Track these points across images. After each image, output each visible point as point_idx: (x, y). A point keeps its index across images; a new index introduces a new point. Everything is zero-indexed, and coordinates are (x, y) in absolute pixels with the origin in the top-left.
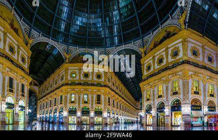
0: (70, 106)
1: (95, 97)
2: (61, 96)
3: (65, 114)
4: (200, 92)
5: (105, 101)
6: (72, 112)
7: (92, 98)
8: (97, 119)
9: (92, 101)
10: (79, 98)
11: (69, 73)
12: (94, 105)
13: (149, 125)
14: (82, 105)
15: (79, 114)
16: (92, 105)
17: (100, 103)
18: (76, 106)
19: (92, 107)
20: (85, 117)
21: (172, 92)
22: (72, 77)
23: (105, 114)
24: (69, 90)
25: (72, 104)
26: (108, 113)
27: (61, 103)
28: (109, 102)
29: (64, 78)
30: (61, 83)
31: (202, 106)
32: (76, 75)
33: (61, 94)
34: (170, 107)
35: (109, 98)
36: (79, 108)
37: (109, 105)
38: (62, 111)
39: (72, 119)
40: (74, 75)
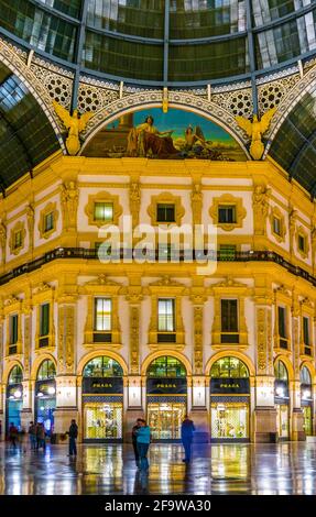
0: (90, 356)
1: (211, 311)
2: (45, 309)
3: (66, 392)
5: (260, 329)
6: (102, 385)
7: (198, 316)
8: (222, 414)
9: (198, 332)
10: (135, 317)
12: (208, 351)
14: (148, 353)
15: (135, 392)
16: (198, 348)
17: (236, 340)
18: (119, 354)
19: (199, 361)
20: (165, 407)
22: (93, 218)
23: (264, 392)
24: (82, 279)
25: (102, 348)
26: (278, 382)
27: (43, 343)
28: (282, 331)
29: (59, 222)
30: (39, 242)
32: (117, 212)
33: (46, 297)
35: (281, 312)
36: (135, 362)
37: (284, 345)
38: (51, 382)
39: (99, 418)
40: (107, 211)
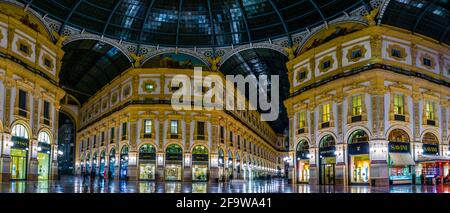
0: (141, 143)
1: (193, 126)
2: (125, 125)
3: (132, 159)
4: (406, 116)
5: (213, 134)
6: (147, 156)
7: (188, 128)
8: (197, 170)
9: (188, 134)
10: (161, 127)
11: (141, 83)
12: (192, 142)
13: (303, 183)
14: (167, 143)
15: (160, 159)
16: (188, 141)
17: (203, 138)
18: (154, 143)
19: (188, 147)
20: (173, 166)
21: (350, 117)
22: (145, 89)
23: (214, 161)
24: (140, 112)
25: (147, 140)
26: (220, 157)
27: (124, 139)
28: (222, 136)
29: (131, 91)
30: (123, 99)
31: (412, 144)
32: (155, 87)
33: (125, 120)
34: (346, 146)
35: (222, 128)
36: (161, 146)
37: (222, 142)
38: (127, 155)
39: (146, 170)
40: (151, 87)
